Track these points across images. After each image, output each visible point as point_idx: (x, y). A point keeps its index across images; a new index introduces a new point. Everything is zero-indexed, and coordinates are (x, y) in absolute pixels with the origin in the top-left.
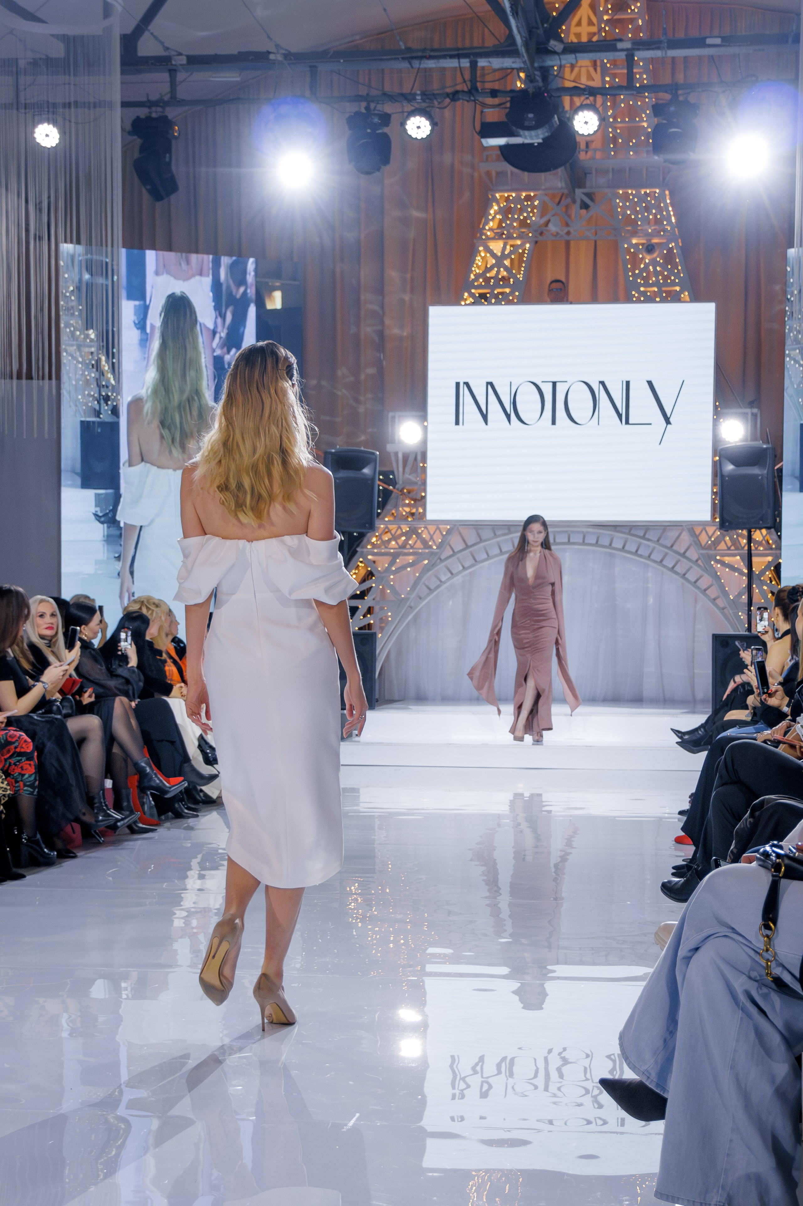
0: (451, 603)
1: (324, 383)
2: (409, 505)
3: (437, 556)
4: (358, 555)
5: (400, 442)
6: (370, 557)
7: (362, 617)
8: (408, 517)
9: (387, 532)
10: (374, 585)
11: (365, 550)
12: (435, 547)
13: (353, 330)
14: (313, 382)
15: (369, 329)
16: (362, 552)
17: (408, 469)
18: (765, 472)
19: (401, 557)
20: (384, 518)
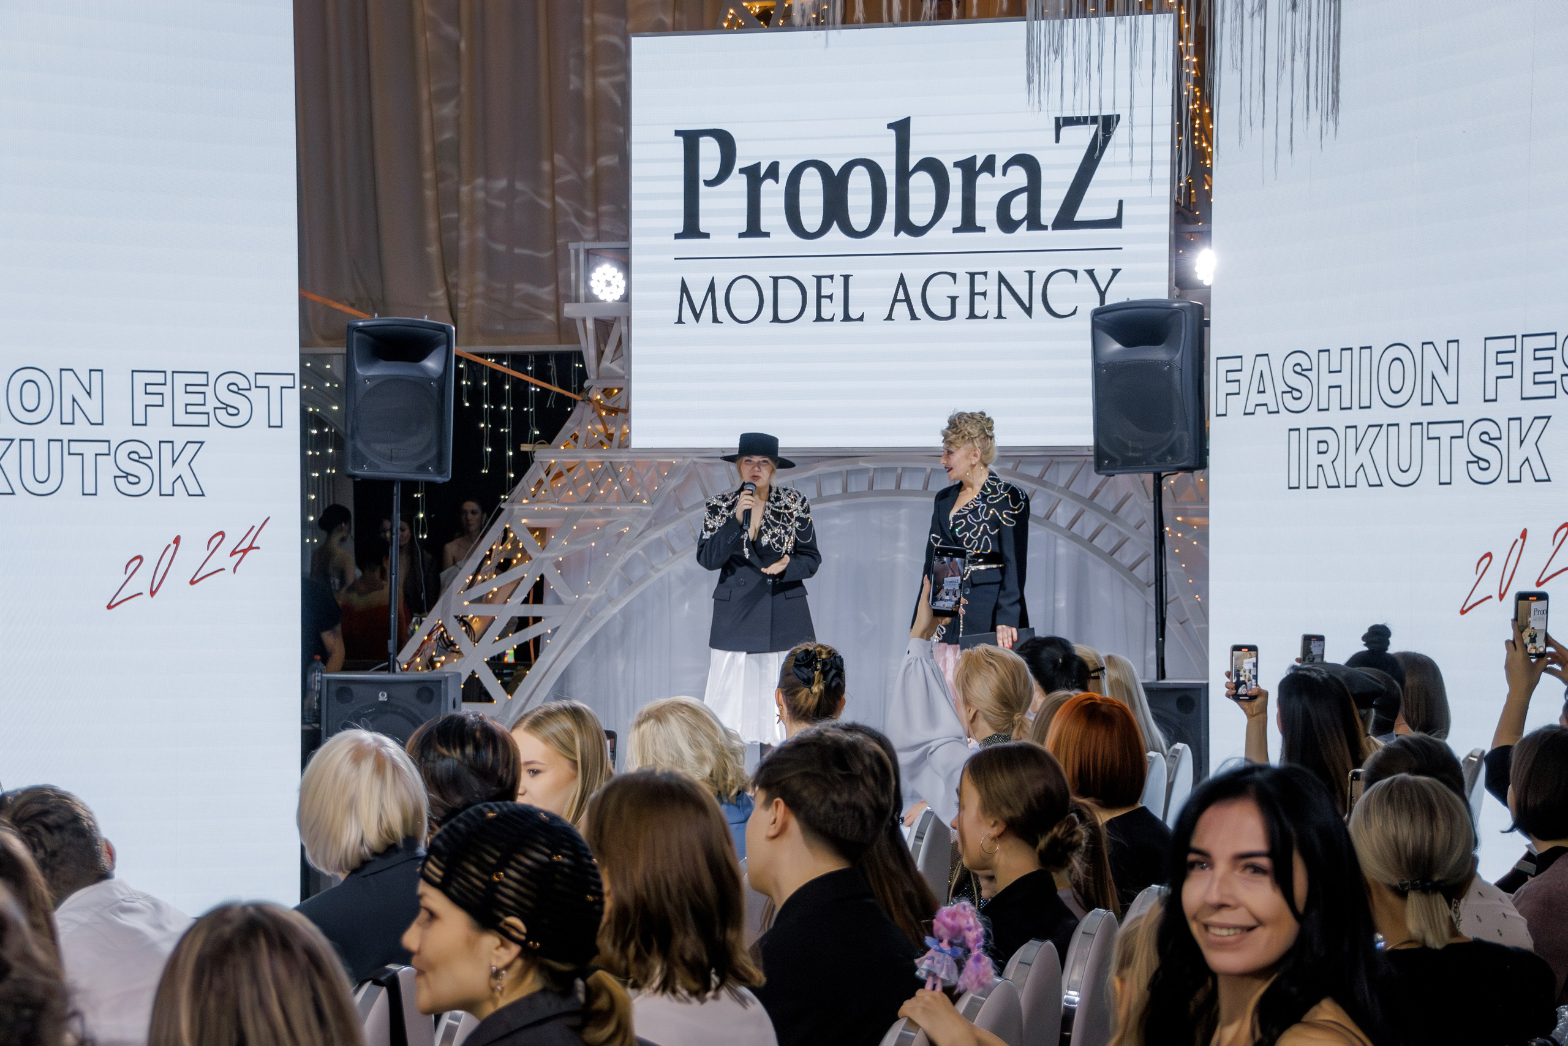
0: (687, 606)
1: (519, 186)
2: (603, 421)
3: (647, 520)
4: (503, 515)
5: (591, 298)
6: (524, 521)
7: (497, 638)
8: (602, 443)
9: (559, 475)
10: (526, 575)
11: (516, 507)
12: (645, 501)
13: (574, 83)
14: (501, 184)
15: (603, 82)
16: (512, 511)
17: (609, 351)
18: (1178, 356)
19: (581, 521)
20: (558, 447)
